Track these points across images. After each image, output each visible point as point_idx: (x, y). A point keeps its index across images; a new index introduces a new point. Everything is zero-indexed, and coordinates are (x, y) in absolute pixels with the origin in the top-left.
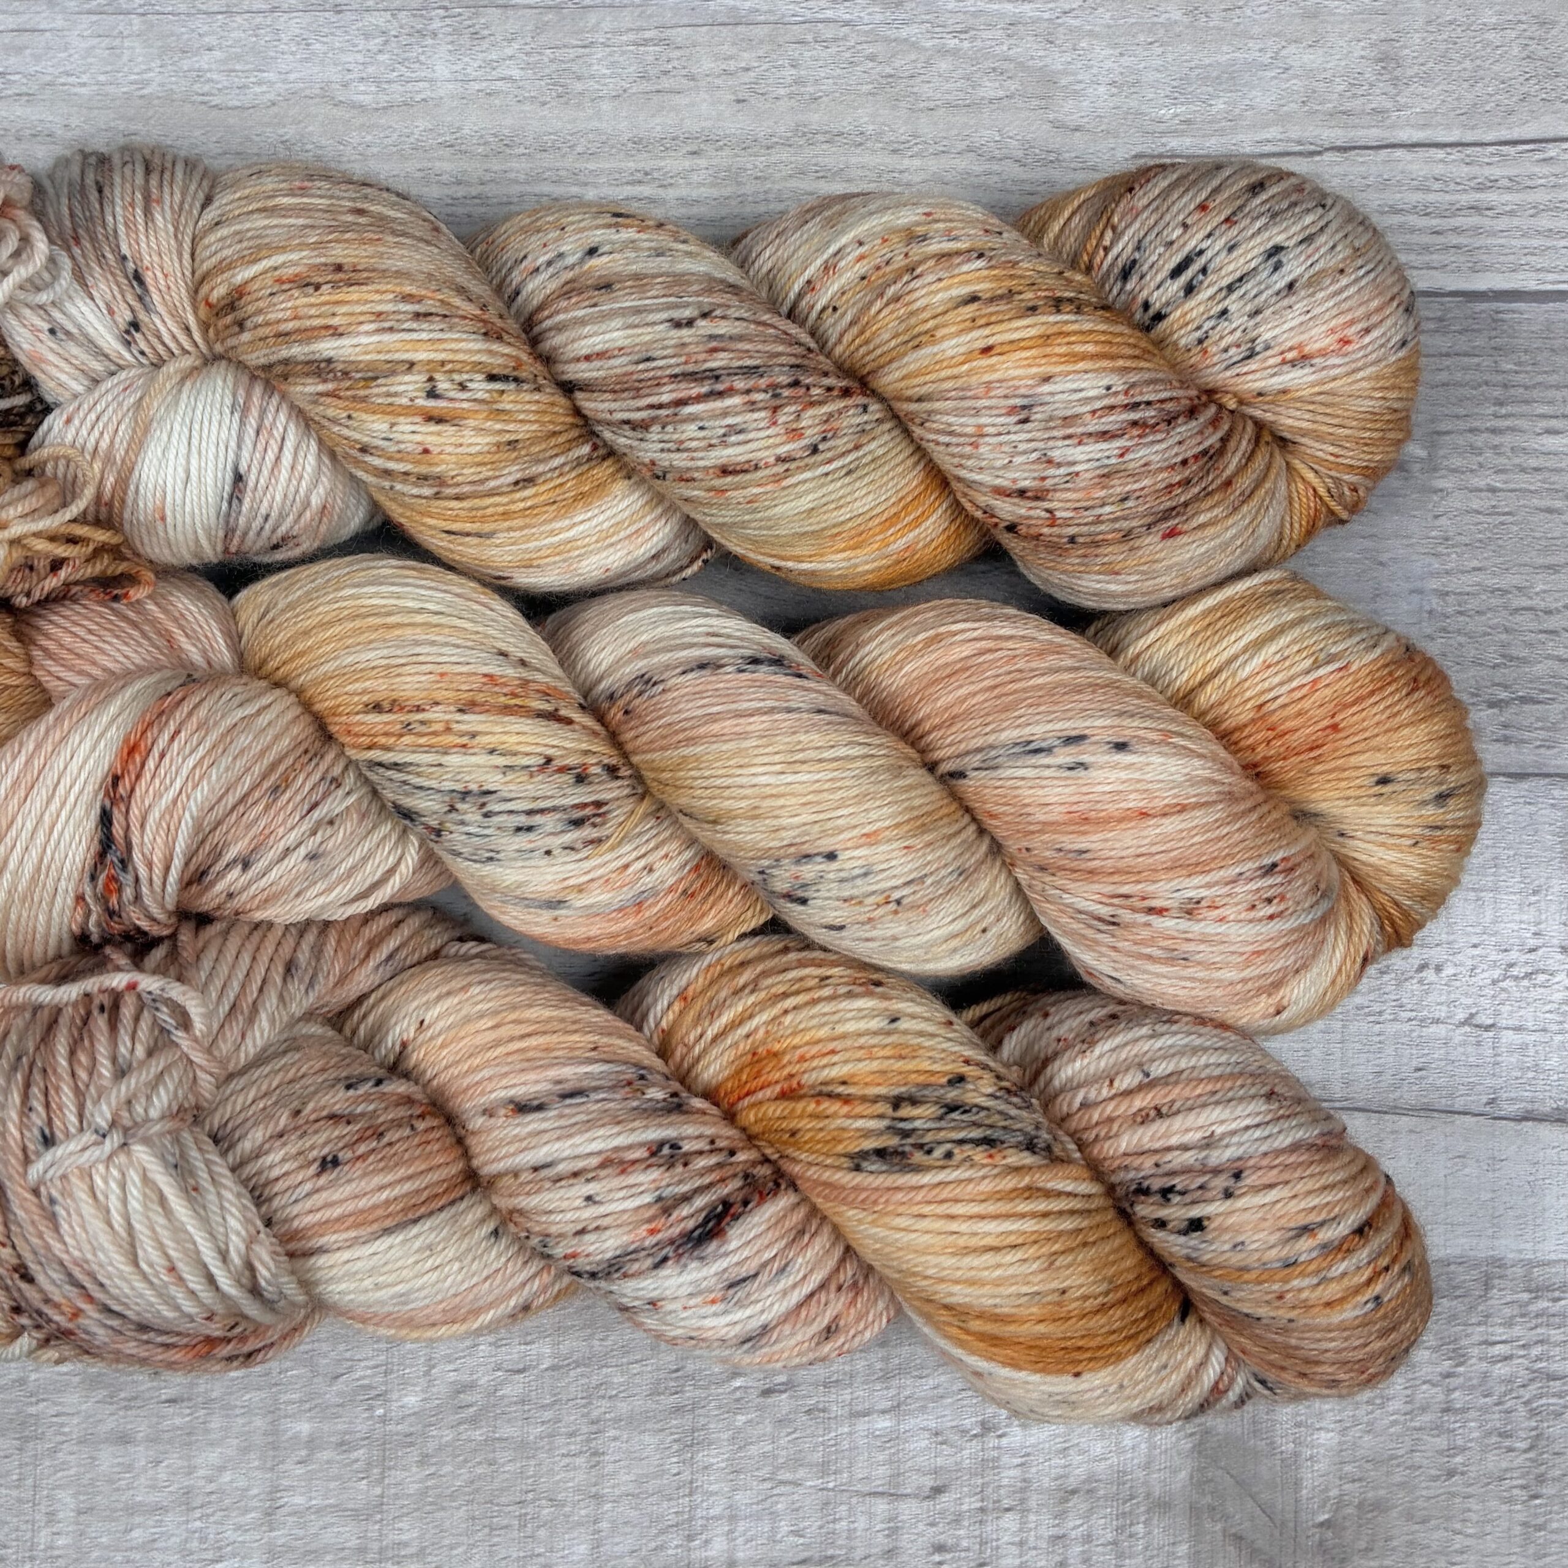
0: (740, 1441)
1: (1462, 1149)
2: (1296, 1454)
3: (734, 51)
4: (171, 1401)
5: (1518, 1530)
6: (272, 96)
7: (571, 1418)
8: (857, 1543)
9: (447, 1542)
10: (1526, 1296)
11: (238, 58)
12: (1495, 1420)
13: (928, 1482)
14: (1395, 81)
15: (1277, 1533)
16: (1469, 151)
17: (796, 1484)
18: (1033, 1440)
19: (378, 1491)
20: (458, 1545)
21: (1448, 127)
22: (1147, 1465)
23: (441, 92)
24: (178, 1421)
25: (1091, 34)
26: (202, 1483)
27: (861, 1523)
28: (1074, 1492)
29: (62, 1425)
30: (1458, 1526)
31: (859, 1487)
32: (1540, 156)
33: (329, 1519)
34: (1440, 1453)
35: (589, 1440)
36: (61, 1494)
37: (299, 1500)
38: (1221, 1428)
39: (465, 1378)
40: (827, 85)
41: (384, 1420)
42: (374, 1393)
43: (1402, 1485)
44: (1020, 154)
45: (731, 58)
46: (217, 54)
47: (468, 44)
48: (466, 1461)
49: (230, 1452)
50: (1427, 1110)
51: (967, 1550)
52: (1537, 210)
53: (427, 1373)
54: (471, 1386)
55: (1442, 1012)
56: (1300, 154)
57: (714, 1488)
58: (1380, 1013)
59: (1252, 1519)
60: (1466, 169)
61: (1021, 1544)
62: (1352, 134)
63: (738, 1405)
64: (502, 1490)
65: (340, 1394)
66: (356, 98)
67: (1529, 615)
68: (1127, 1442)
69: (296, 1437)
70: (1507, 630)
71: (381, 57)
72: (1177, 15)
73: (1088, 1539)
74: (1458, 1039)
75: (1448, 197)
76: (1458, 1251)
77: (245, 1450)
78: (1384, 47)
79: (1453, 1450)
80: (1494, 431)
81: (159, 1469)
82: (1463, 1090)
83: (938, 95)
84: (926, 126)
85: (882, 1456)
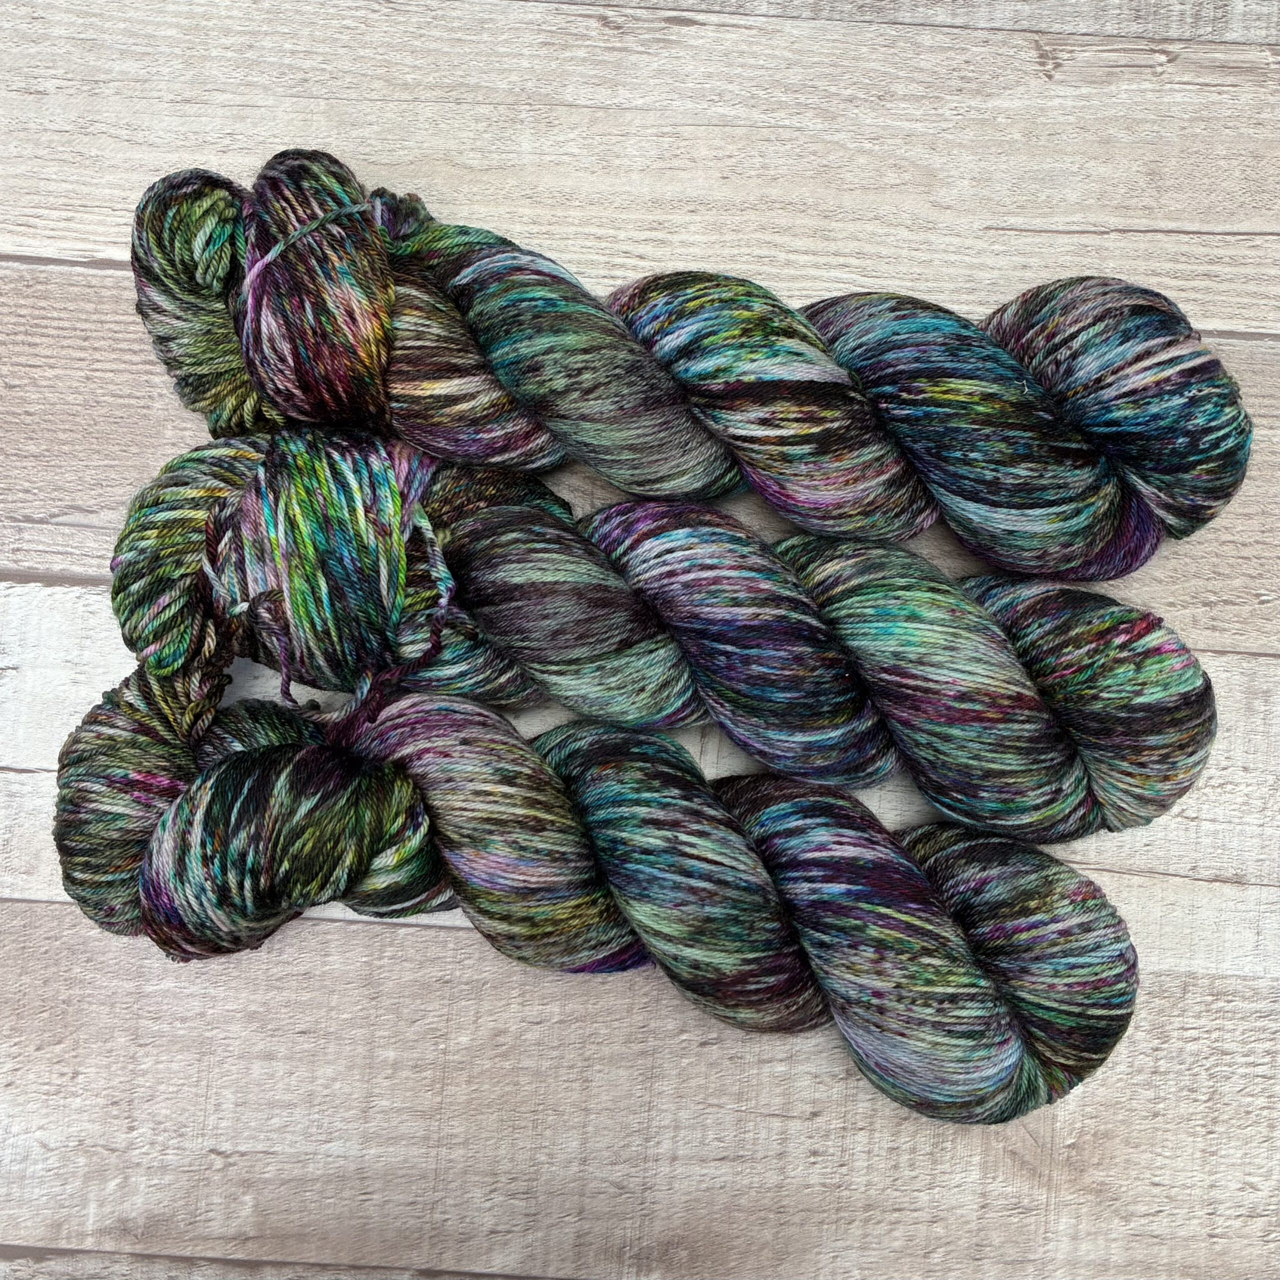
0: (684, 1076)
1: (1173, 899)
3: (723, 143)
4: (303, 1033)
5: (1198, 1155)
6: (411, 158)
7: (571, 1055)
8: (759, 1147)
9: (483, 1136)
10: (1210, 998)
11: (389, 131)
12: (1186, 1081)
13: (809, 1109)
14: (1158, 189)
15: (1039, 1150)
16: (1205, 237)
17: (720, 1106)
19: (439, 1099)
20: (491, 1138)
21: (1192, 221)
23: (525, 161)
24: (306, 1046)
25: (960, 145)
27: (763, 1135)
29: (229, 1045)
30: (1159, 1150)
31: (763, 1111)
32: (1251, 244)
33: (405, 1117)
34: (1149, 1101)
35: (582, 1072)
36: (225, 1092)
37: (384, 1103)
39: (501, 1026)
40: (783, 170)
41: (445, 1052)
42: (439, 1033)
43: (1122, 1122)
44: (909, 223)
45: (720, 148)
46: (375, 127)
47: (544, 129)
48: (498, 1082)
49: (339, 1068)
50: (1152, 872)
51: (833, 1155)
52: (1248, 279)
53: (475, 1022)
54: (503, 1032)
56: (1095, 233)
57: (664, 1107)
59: (1024, 1141)
60: (1202, 249)
61: (869, 1152)
62: (1129, 221)
63: (683, 1052)
64: (523, 1102)
65: (415, 1033)
66: (467, 162)
67: (1231, 546)
69: (385, 1060)
70: (1217, 555)
71: (486, 136)
72: (1017, 136)
73: (913, 1150)
74: (1173, 826)
75: (1190, 267)
76: (1166, 967)
77: (350, 1068)
78: (1153, 166)
79: (1157, 1099)
81: (293, 1077)
82: (1175, 860)
83: (856, 180)
84: (848, 201)
85: (778, 1090)
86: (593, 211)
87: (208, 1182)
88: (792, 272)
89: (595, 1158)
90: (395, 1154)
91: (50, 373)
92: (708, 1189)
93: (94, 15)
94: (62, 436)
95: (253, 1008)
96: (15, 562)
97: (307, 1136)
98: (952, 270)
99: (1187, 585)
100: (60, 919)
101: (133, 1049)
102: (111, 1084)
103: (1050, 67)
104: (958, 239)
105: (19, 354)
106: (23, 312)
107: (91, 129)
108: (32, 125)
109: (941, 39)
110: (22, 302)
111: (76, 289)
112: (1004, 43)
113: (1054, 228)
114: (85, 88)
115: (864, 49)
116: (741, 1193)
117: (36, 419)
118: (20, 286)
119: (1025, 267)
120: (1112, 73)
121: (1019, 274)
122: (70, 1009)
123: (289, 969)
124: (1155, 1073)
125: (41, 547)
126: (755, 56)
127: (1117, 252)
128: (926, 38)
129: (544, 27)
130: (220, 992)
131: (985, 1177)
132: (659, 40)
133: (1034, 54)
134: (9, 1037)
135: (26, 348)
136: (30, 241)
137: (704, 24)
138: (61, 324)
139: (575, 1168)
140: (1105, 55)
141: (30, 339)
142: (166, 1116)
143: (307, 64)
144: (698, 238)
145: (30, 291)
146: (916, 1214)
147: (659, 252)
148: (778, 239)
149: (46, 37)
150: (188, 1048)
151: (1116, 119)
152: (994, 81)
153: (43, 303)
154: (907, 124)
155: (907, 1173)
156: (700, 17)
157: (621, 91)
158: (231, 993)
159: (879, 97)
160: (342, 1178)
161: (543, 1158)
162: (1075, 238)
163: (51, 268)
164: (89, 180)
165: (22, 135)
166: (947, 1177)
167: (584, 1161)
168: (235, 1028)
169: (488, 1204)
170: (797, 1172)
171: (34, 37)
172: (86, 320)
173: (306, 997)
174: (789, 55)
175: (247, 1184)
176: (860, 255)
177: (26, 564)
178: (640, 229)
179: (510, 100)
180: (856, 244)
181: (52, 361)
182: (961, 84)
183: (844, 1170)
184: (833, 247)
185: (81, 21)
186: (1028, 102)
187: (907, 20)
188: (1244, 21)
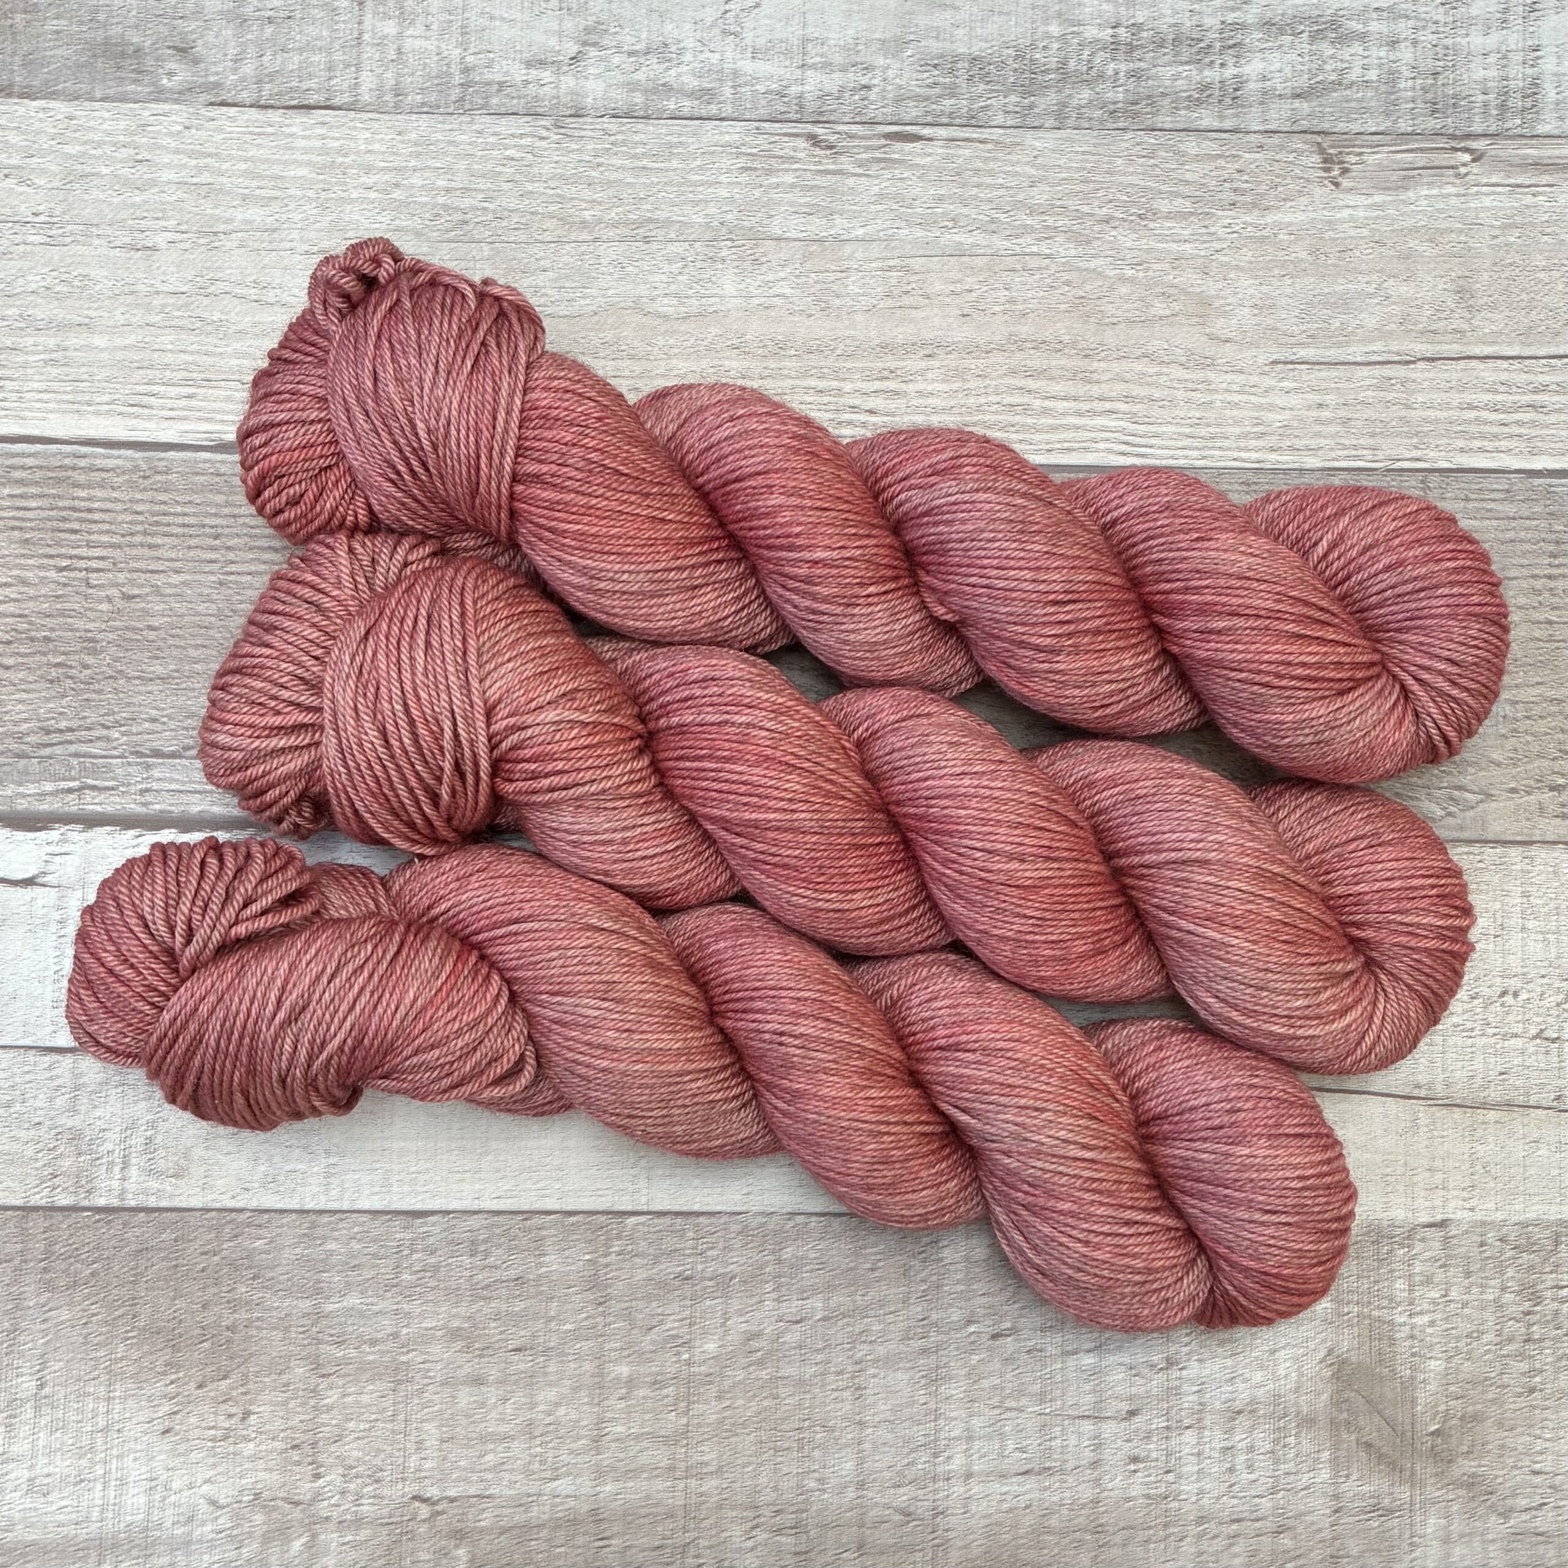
0: (974, 1376)
1: (1536, 1135)
2: (1412, 1378)
3: (960, 276)
4: (517, 1350)
6: (594, 308)
7: (840, 1359)
8: (1068, 1456)
9: (739, 1461)
11: (567, 277)
13: (1125, 1407)
14: (1470, 308)
15: (1398, 1440)
16: (1527, 362)
17: (1020, 1410)
18: (1207, 1372)
19: (684, 1421)
20: (749, 1464)
21: (1510, 344)
22: (1297, 1390)
23: (730, 306)
24: (522, 1366)
25: (1237, 268)
26: (541, 1416)
27: (1073, 1441)
28: (1239, 1412)
29: (428, 1370)
30: (1538, 1432)
31: (1070, 1412)
33: (645, 1444)
34: (1523, 1374)
35: (853, 1378)
36: (427, 1426)
37: (620, 1429)
38: (1354, 1359)
39: (754, 1328)
40: (1033, 304)
41: (689, 1363)
42: (681, 1341)
43: (1494, 1401)
44: (1183, 359)
45: (959, 281)
46: (550, 274)
47: (750, 268)
48: (754, 1396)
49: (563, 1390)
50: (1509, 1105)
51: (1157, 1460)
53: (723, 1325)
54: (757, 1335)
55: (1518, 1028)
56: (1399, 362)
57: (954, 1414)
58: (1472, 1030)
59: (1379, 1430)
60: (1525, 376)
61: (1199, 1454)
62: (1438, 347)
63: (972, 1347)
64: (784, 1419)
65: (653, 1342)
66: (660, 309)
68: (1282, 1372)
69: (617, 1378)
71: (680, 278)
72: (1303, 255)
73: (1251, 1449)
74: (1531, 1050)
75: (1511, 397)
76: (1533, 1215)
77: (576, 1389)
78: (1461, 282)
79: (1533, 1372)
80: (1550, 577)
81: (507, 1405)
82: (1536, 1089)
83: (1119, 313)
84: (1110, 337)
85: (1087, 1388)
86: (813, 360)
87: (412, 1536)
88: (1050, 421)
89: (874, 1480)
90: (635, 1490)
91: (175, 579)
92: (1010, 1510)
93: (210, 155)
94: (193, 653)
95: (456, 1324)
96: (144, 805)
97: (528, 1473)
98: (1235, 413)
99: (1529, 767)
100: (218, 1229)
101: (314, 1380)
102: (290, 1423)
103: (1336, 173)
104: (1242, 377)
105: (137, 558)
106: (140, 508)
107: (212, 289)
108: (140, 287)
109: (1209, 146)
110: (138, 496)
111: (202, 478)
112: (1282, 147)
113: (1351, 359)
114: (202, 241)
115: (1119, 161)
116: (1048, 1513)
117: (162, 634)
118: (135, 477)
119: (1321, 405)
120: (1409, 176)
121: (1314, 413)
122: (236, 1337)
123: (497, 1275)
124: (1525, 1341)
125: (174, 786)
126: (992, 173)
127: (1426, 384)
128: (1191, 145)
129: (743, 150)
130: (415, 1307)
131: (1336, 1476)
132: (879, 160)
133: (1316, 158)
134: (164, 1374)
135: (146, 551)
136: (147, 425)
137: (930, 139)
138: (187, 520)
139: (851, 1493)
140: (1399, 156)
141: (149, 540)
142: (358, 1460)
143: (466, 203)
144: (938, 386)
145: (147, 482)
146: (1258, 1525)
147: (892, 405)
148: (1031, 384)
149: (154, 183)
150: (380, 1376)
151: (1416, 229)
152: (1273, 192)
153: (163, 497)
154: (1175, 246)
155: (1246, 1477)
156: (926, 131)
157: (838, 220)
158: (429, 1307)
159: (1140, 216)
160: (573, 1522)
161: (813, 1484)
162: (1377, 371)
163: (171, 454)
164: (211, 348)
165: (130, 299)
166: (1292, 1478)
167: (861, 1486)
168: (436, 1349)
169: (750, 1544)
170: (1116, 1483)
171: (139, 183)
172: (216, 515)
173: (519, 1306)
174: (1033, 171)
175: (459, 1535)
176: (1128, 398)
177: (157, 807)
178: (868, 379)
179: (708, 235)
180: (1123, 386)
181: (178, 564)
182: (1233, 197)
183: (1171, 1477)
184: (1096, 391)
185: (194, 162)
186: (1312, 215)
187: (1167, 126)
188: (1556, 110)
